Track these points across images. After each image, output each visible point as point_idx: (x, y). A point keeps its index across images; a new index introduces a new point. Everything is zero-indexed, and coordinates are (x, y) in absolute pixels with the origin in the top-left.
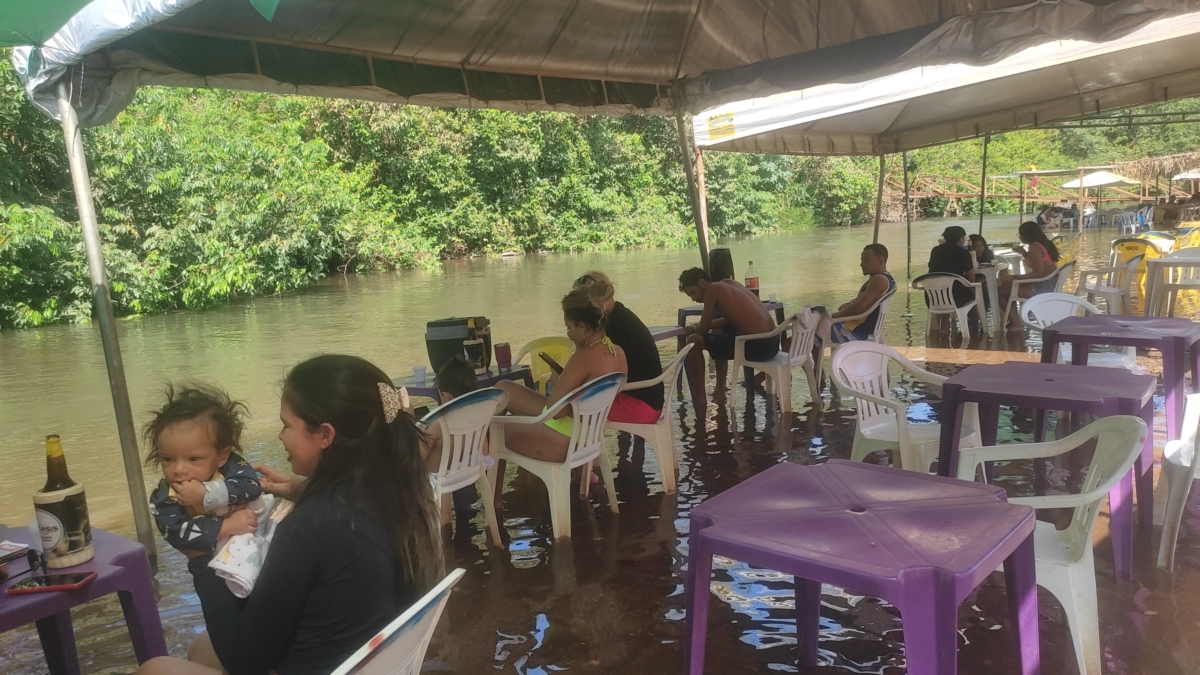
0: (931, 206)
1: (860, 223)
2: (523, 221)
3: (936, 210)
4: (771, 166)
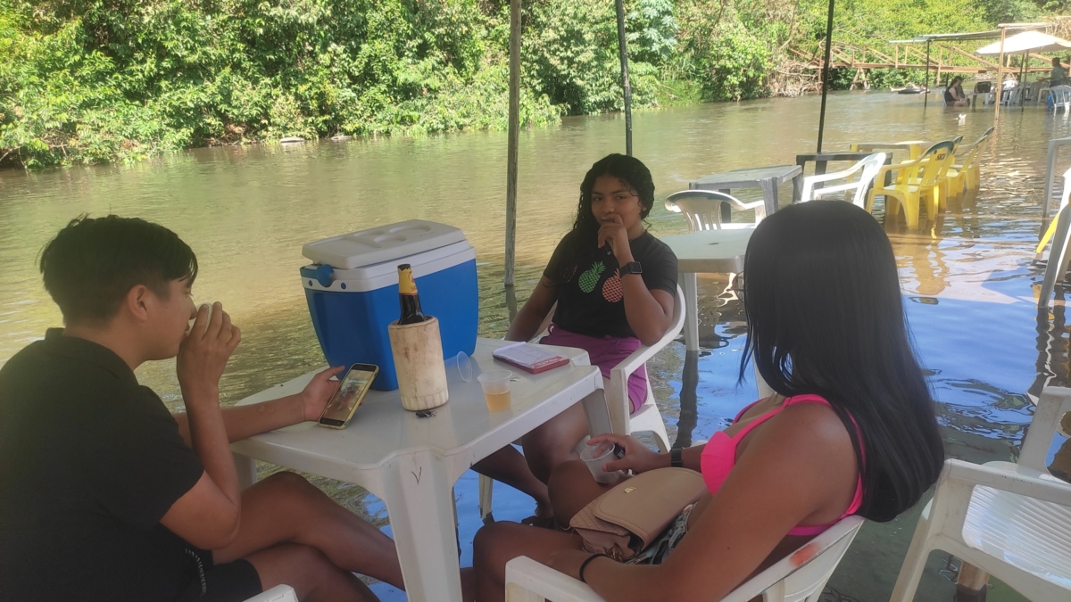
2: (311, 99)
4: (652, 33)
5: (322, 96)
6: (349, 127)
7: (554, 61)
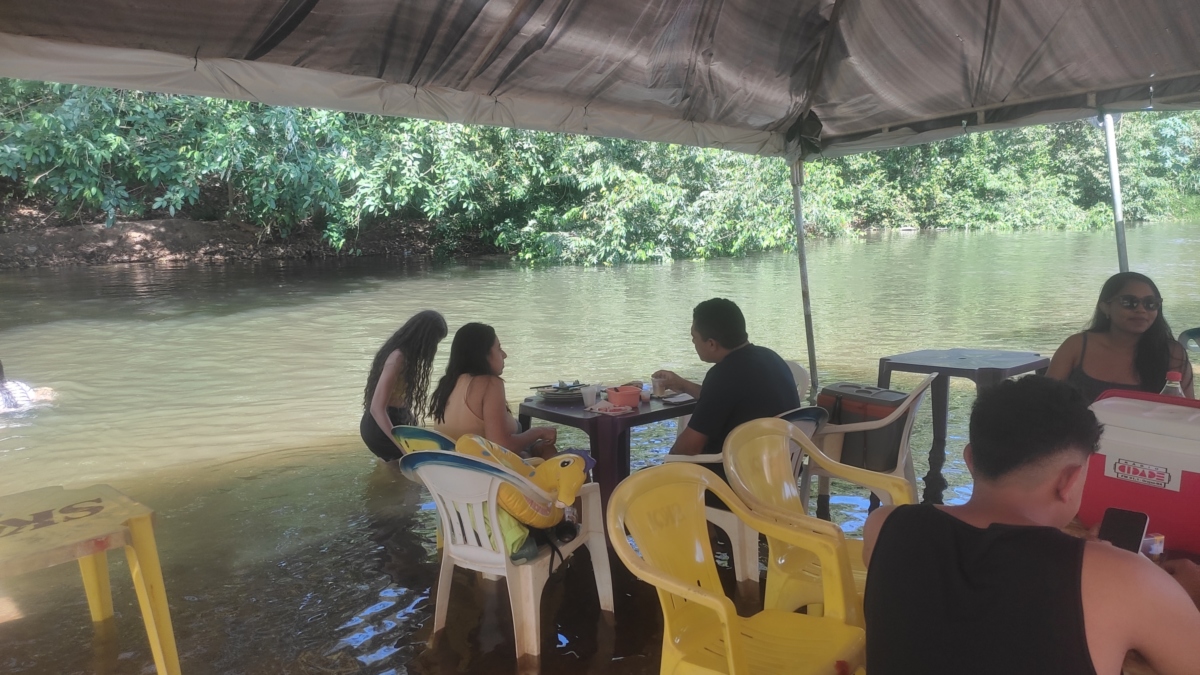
2: (921, 199)
4: (1167, 151)
5: (930, 198)
6: (943, 221)
7: (1097, 175)
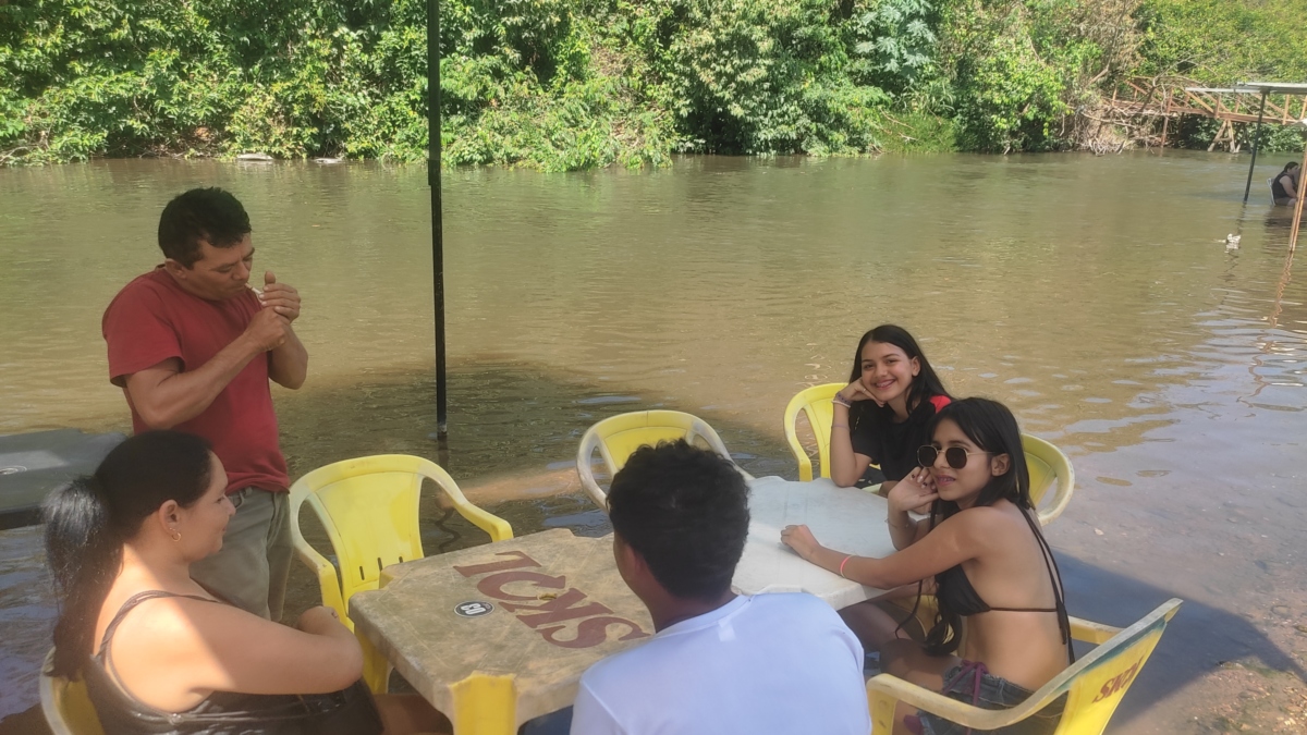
0: (1198, 132)
1: (1043, 151)
3: (1204, 137)
4: (888, 44)
5: (309, 100)
6: (353, 147)
7: (706, 76)
